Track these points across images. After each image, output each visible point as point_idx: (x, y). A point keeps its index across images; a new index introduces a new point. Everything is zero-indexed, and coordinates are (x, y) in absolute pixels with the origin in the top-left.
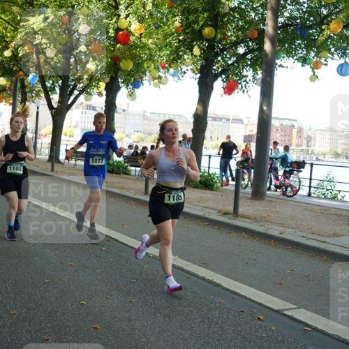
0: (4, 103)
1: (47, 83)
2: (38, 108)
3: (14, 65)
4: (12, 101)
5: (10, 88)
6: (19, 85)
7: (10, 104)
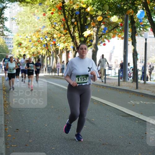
0: (116, 37)
1: (152, 17)
2: (146, 39)
3: (124, 4)
4: (123, 36)
5: (121, 25)
6: (129, 22)
7: (122, 38)
